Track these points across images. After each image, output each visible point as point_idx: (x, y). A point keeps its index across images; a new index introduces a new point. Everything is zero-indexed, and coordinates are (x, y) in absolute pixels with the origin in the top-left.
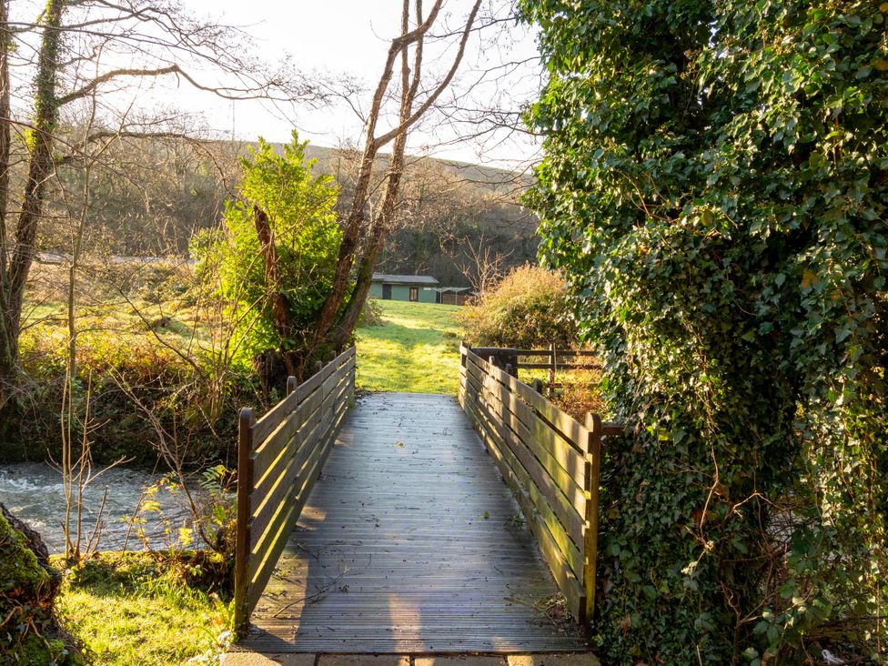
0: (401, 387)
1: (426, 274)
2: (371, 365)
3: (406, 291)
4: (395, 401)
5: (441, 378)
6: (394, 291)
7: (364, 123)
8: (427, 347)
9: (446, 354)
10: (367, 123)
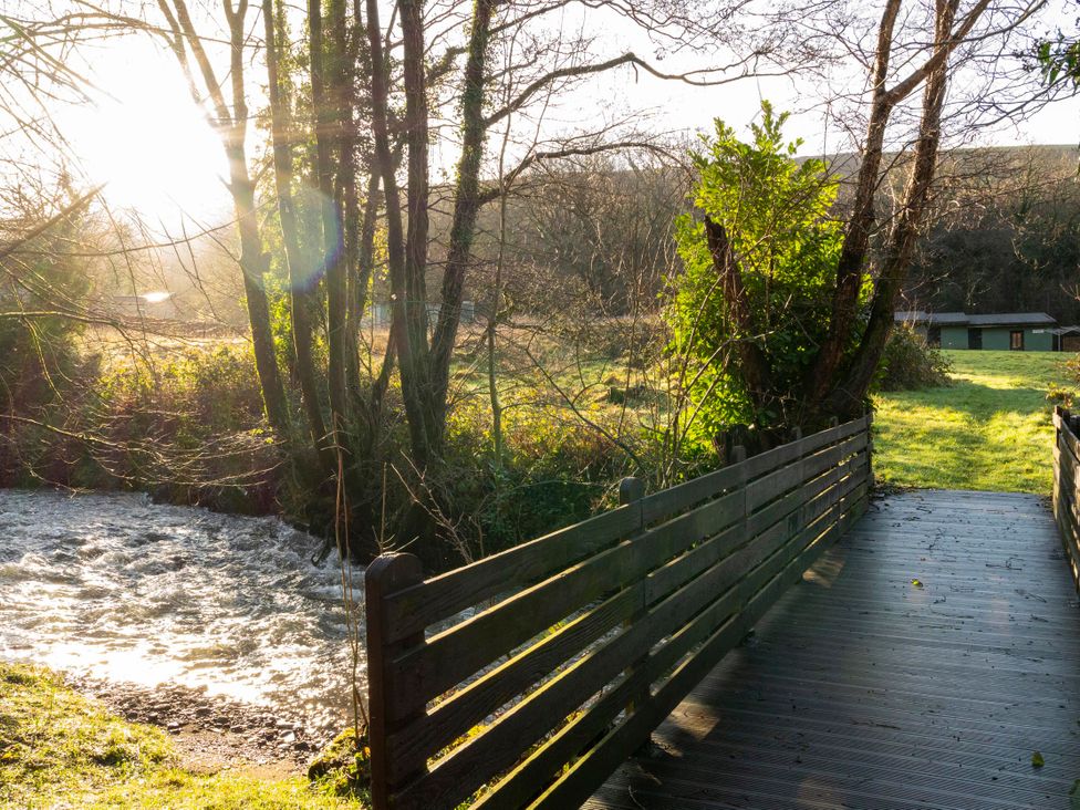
0: (957, 480)
1: (1038, 309)
2: (914, 446)
3: (1005, 336)
4: (938, 504)
5: (1028, 466)
6: (985, 337)
7: (868, 71)
8: (1014, 417)
9: (1044, 427)
10: (872, 69)
